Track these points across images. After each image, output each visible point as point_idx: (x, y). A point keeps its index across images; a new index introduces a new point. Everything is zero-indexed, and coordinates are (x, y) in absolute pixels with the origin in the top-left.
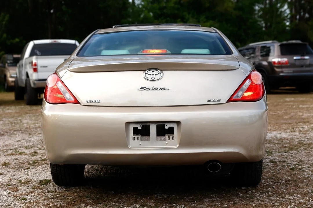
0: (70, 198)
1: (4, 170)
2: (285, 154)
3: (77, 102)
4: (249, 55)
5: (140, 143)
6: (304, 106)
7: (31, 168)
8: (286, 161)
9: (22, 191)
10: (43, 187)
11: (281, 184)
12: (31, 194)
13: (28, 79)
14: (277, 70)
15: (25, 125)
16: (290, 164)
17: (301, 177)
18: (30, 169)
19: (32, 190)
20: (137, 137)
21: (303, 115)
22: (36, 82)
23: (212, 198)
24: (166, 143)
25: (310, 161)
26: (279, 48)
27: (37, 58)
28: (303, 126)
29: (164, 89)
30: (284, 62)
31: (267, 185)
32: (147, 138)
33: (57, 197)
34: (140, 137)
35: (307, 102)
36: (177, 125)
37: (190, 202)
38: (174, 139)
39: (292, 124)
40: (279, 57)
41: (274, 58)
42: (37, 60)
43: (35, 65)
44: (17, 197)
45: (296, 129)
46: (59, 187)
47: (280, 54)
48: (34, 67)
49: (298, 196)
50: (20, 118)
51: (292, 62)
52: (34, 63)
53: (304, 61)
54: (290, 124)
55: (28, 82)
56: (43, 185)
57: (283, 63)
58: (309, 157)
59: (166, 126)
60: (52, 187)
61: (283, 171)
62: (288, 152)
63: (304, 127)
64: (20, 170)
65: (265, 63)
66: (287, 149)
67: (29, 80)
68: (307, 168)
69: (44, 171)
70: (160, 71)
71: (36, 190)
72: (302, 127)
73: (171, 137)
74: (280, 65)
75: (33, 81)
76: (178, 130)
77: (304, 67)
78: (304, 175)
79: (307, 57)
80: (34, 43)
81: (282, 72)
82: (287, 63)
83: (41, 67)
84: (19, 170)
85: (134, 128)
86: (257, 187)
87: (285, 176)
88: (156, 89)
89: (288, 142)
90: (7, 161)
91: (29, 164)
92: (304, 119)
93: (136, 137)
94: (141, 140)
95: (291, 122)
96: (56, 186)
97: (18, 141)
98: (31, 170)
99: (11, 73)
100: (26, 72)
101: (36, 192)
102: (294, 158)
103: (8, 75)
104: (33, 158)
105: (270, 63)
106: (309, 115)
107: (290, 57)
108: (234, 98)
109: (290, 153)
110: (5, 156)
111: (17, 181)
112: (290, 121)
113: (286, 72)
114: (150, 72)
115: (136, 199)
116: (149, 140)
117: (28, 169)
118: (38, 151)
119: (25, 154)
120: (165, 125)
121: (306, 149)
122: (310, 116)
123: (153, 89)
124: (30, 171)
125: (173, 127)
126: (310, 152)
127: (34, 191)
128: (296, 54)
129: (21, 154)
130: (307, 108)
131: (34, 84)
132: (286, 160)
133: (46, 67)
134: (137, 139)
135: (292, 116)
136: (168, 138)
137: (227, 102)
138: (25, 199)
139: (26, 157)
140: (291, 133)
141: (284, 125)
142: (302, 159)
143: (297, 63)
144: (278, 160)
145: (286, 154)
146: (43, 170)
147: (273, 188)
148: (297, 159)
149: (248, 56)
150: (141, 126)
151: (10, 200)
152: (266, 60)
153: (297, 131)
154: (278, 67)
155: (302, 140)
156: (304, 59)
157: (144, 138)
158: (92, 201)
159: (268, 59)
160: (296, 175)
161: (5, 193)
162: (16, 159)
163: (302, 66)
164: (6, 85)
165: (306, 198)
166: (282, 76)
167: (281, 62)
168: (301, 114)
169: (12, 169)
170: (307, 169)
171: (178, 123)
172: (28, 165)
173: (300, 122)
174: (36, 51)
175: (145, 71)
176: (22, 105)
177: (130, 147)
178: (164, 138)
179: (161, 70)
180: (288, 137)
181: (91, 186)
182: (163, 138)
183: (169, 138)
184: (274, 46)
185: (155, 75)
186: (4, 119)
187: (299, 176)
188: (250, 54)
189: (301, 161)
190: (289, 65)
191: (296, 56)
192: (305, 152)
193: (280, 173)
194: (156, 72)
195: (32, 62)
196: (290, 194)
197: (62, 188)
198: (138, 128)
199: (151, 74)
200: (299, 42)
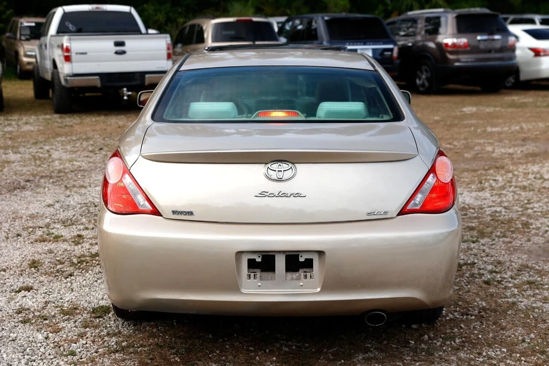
0: (144, 351)
1: (34, 278)
2: (473, 245)
3: (156, 212)
4: (406, 29)
5: (259, 284)
6: (494, 129)
7: (75, 274)
8: (475, 263)
9: (66, 331)
10: (100, 321)
11: (473, 317)
12: (81, 340)
13: (55, 70)
14: (451, 57)
15: (57, 163)
16: (483, 269)
17: (502, 301)
18: (73, 275)
19: (82, 330)
20: (254, 275)
21: (493, 152)
22: (68, 78)
23: (367, 353)
24: (301, 284)
25: (513, 264)
26: (455, 21)
27: (70, 39)
28: (496, 176)
29: (298, 195)
30: (462, 44)
31: (451, 320)
32: (270, 274)
33: (123, 349)
34: (258, 274)
35: (497, 117)
36: (318, 256)
37: (334, 360)
38: (313, 279)
39: (479, 172)
40: (453, 36)
41: (446, 38)
42: (70, 43)
43: (68, 50)
44: (59, 348)
45: (484, 184)
46: (124, 323)
47: (455, 31)
48: (66, 54)
49: (503, 349)
50: (47, 148)
51: (473, 43)
52: (65, 46)
53: (493, 43)
54: (475, 171)
55: (56, 76)
56: (99, 317)
57: (460, 47)
58: (511, 253)
59: (301, 256)
60: (113, 322)
61: (473, 288)
62: (477, 241)
63: (497, 178)
64: (60, 279)
65: (432, 45)
66: (475, 233)
67: (58, 73)
68: (510, 280)
69: (96, 281)
70: (290, 165)
71: (88, 329)
72: (494, 178)
73: (308, 274)
74: (456, 49)
75: (64, 77)
76: (319, 264)
77: (493, 52)
78: (506, 297)
79: (497, 37)
80: (64, 10)
81: (458, 61)
82: (466, 46)
83: (77, 54)
84: (57, 279)
85: (249, 260)
86: (435, 325)
87: (478, 299)
88: (285, 195)
89: (476, 215)
90: (37, 257)
91: (73, 264)
92: (495, 160)
93: (252, 275)
94: (261, 279)
95: (476, 168)
96: (119, 319)
97: (49, 206)
98: (76, 278)
99: (26, 50)
100: (52, 59)
101: (89, 335)
102: (487, 256)
103: (22, 52)
104: (78, 250)
105: (439, 45)
106: (503, 151)
107: (471, 36)
108: (409, 207)
109: (481, 244)
110: (32, 243)
111: (57, 307)
112: (474, 165)
113: (464, 60)
114: (275, 166)
115: (249, 354)
116: (273, 279)
117: (71, 275)
118: (83, 233)
119: (64, 241)
120: (298, 255)
121: (504, 236)
122: (505, 154)
123: (280, 195)
124: (74, 281)
125: (312, 259)
126: (510, 242)
127: (85, 333)
128: (481, 31)
129: (57, 238)
130: (499, 133)
131: (66, 80)
132: (476, 261)
133: (86, 53)
134: (255, 277)
135: (477, 154)
136: (304, 275)
137: (398, 215)
138: (73, 354)
139: (65, 246)
140: (477, 193)
141: (466, 173)
142: (501, 259)
143: (482, 46)
144: (463, 259)
145: (475, 245)
146: (96, 279)
147: (461, 328)
148: (492, 259)
149: (404, 31)
150: (261, 256)
151: (50, 355)
152: (433, 41)
153: (486, 188)
154: (452, 53)
155: (496, 212)
156: (494, 40)
157: (265, 274)
158: (180, 358)
159: (436, 38)
160: (495, 297)
161: (40, 337)
162: (51, 252)
163: (490, 51)
164: (19, 67)
165: (515, 355)
166: (457, 66)
167: (458, 44)
168: (490, 149)
169: (45, 275)
170: (510, 282)
171: (321, 253)
172: (71, 266)
173: (490, 169)
174: (67, 23)
175: (266, 164)
176: (46, 114)
177: (244, 291)
178: (297, 275)
179: (293, 163)
180: (475, 204)
181: (174, 321)
182: (295, 275)
183: (306, 277)
184: (447, 18)
185: (284, 171)
186: (22, 149)
187: (499, 299)
188: (408, 28)
189: (499, 263)
190: (469, 49)
191: (481, 35)
192: (504, 242)
193: (469, 291)
194: (285, 166)
195: (62, 46)
196: (490, 346)
197: (128, 324)
198: (255, 259)
199: (277, 170)
200: (486, 11)
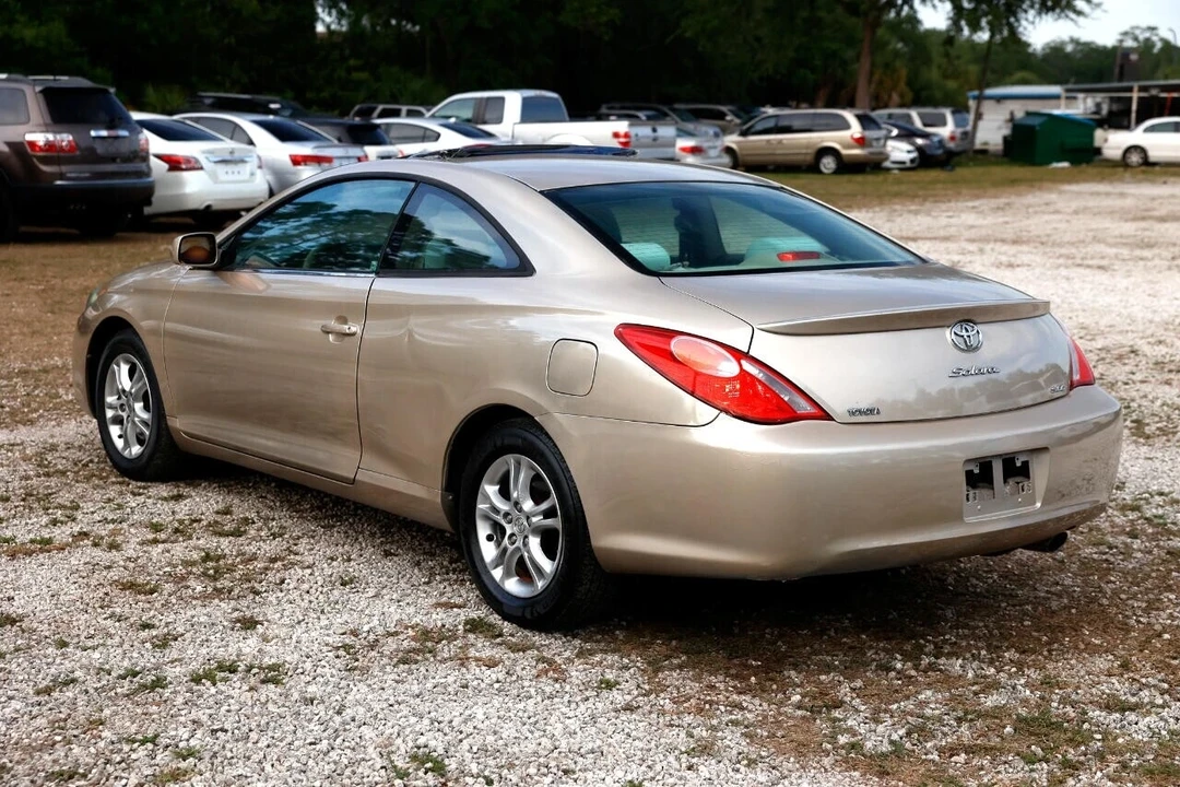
3: (824, 415)
5: (979, 507)
14: (45, 168)
20: (973, 494)
26: (41, 99)
29: (993, 370)
30: (63, 144)
32: (989, 491)
34: (977, 493)
36: (1033, 456)
40: (46, 129)
41: (30, 132)
47: (49, 120)
51: (84, 143)
53: (116, 143)
59: (1018, 459)
70: (975, 327)
73: (1026, 485)
77: (118, 160)
79: (123, 132)
81: (61, 176)
82: (72, 148)
85: (967, 473)
88: (980, 372)
105: (17, 146)
107: (80, 129)
113: (73, 176)
116: (994, 497)
120: (1015, 458)
123: (977, 371)
125: (1028, 462)
134: (974, 497)
136: (1021, 487)
137: (1070, 390)
143: (99, 148)
150: (978, 465)
154: (45, 161)
156: (118, 137)
163: (113, 159)
166: (61, 187)
167: (56, 144)
171: (1037, 451)
177: (967, 520)
183: (1023, 489)
185: (972, 335)
190: (78, 153)
191: (97, 128)
194: (970, 329)
198: (972, 471)
199: (965, 334)
200: (81, 82)
